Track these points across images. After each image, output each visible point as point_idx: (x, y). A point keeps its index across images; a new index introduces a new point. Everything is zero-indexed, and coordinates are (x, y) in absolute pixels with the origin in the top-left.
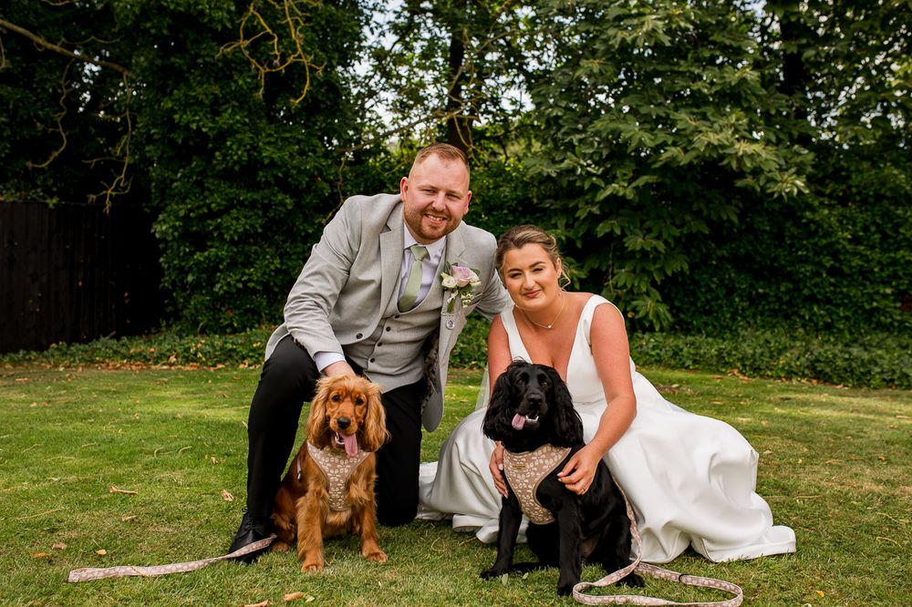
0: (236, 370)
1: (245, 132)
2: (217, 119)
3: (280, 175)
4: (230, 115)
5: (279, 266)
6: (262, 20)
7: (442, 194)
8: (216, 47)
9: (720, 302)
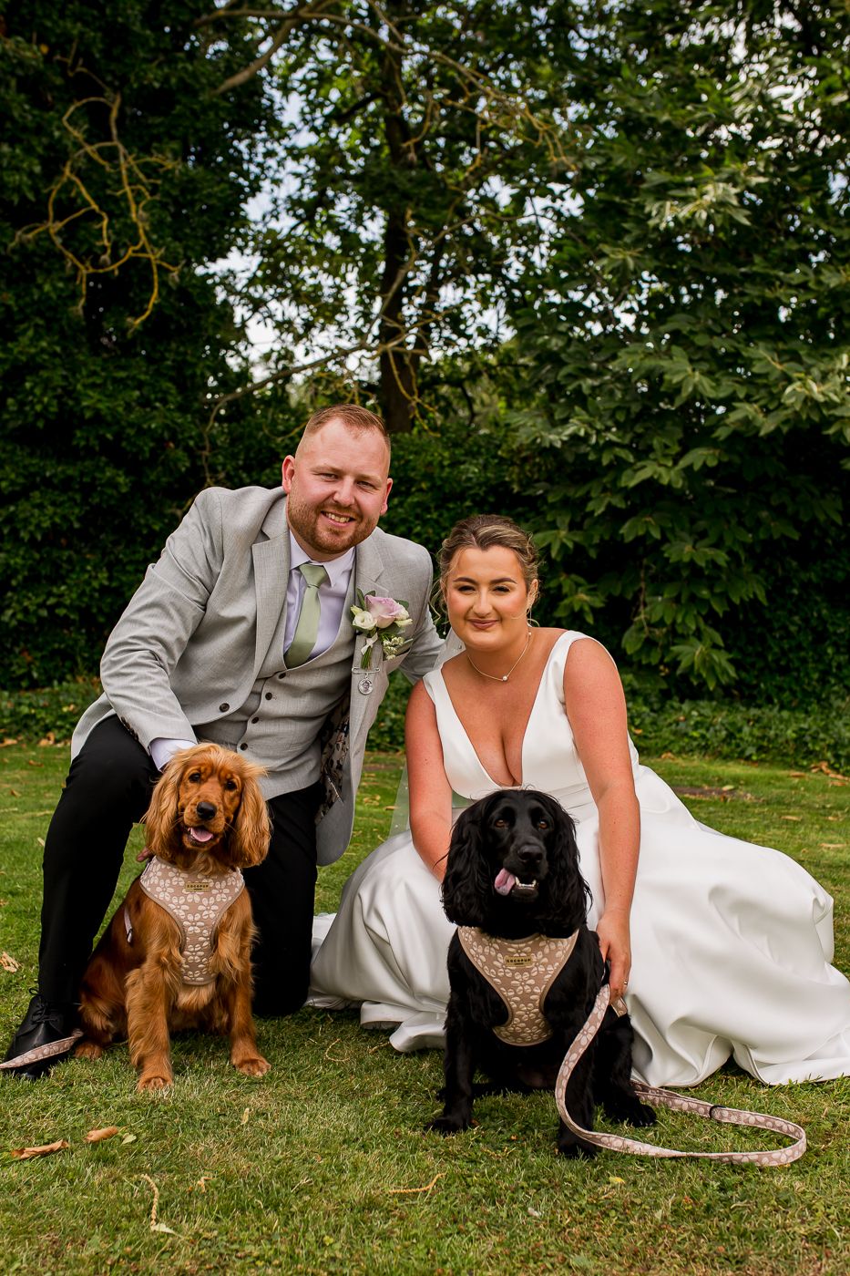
0: (34, 748)
1: (55, 367)
2: (10, 345)
3: (109, 436)
4: (31, 340)
5: (106, 583)
6: (83, 190)
7: (349, 480)
8: (9, 232)
9: (802, 654)
